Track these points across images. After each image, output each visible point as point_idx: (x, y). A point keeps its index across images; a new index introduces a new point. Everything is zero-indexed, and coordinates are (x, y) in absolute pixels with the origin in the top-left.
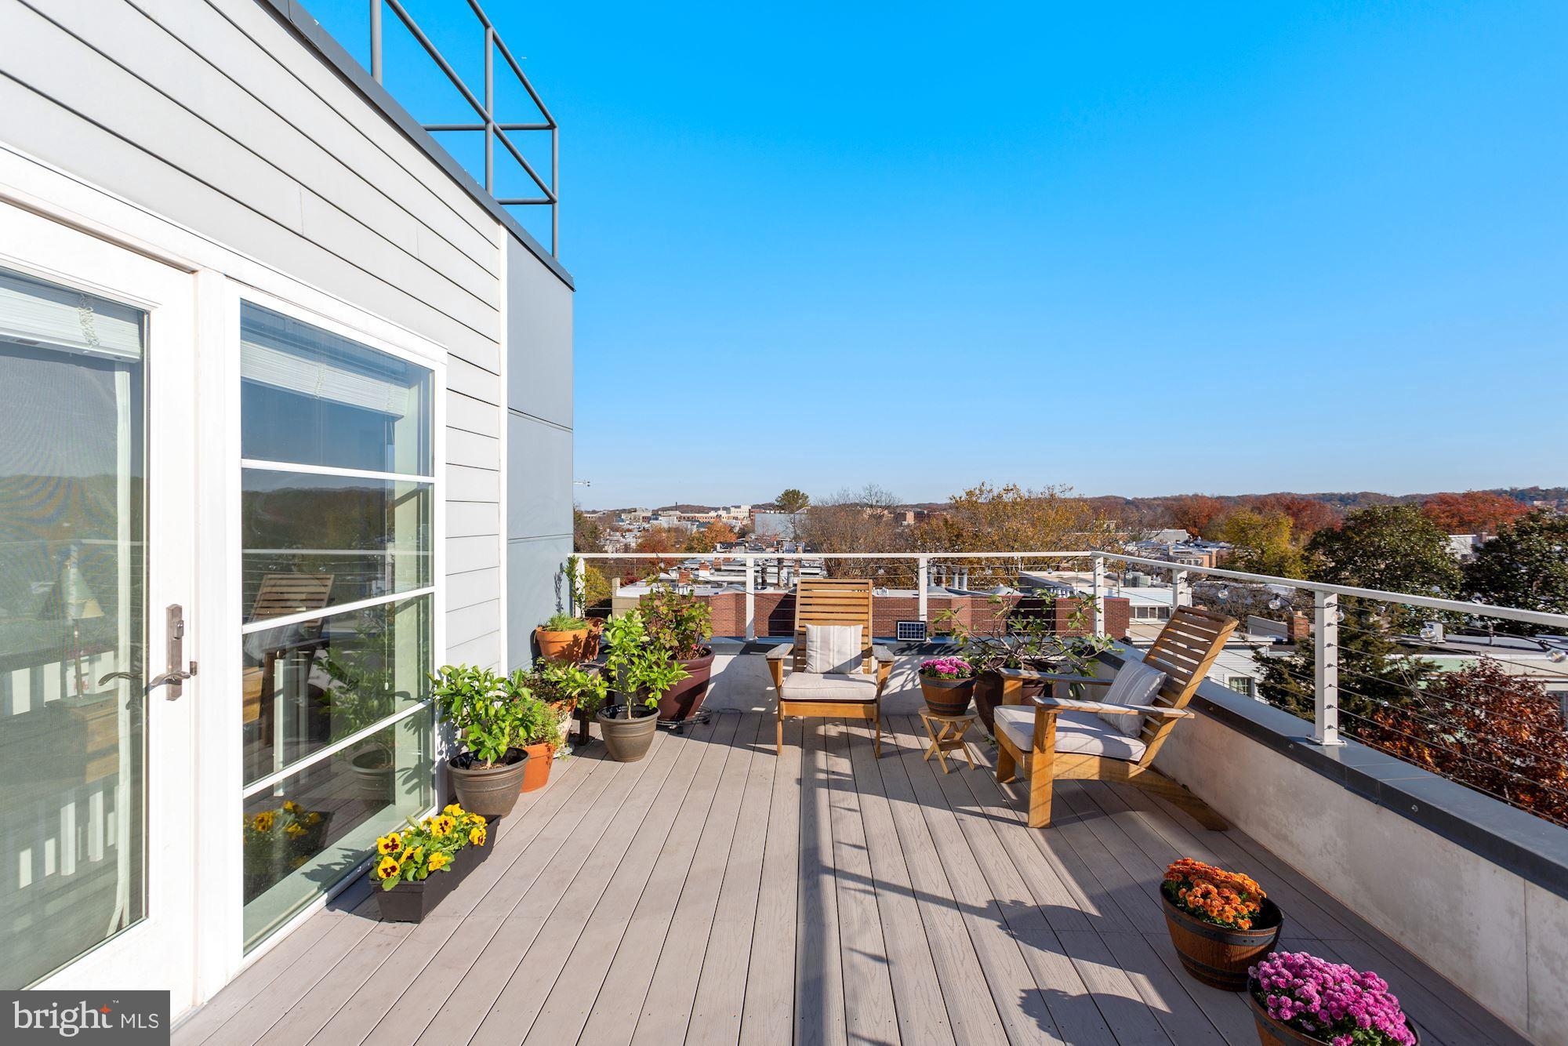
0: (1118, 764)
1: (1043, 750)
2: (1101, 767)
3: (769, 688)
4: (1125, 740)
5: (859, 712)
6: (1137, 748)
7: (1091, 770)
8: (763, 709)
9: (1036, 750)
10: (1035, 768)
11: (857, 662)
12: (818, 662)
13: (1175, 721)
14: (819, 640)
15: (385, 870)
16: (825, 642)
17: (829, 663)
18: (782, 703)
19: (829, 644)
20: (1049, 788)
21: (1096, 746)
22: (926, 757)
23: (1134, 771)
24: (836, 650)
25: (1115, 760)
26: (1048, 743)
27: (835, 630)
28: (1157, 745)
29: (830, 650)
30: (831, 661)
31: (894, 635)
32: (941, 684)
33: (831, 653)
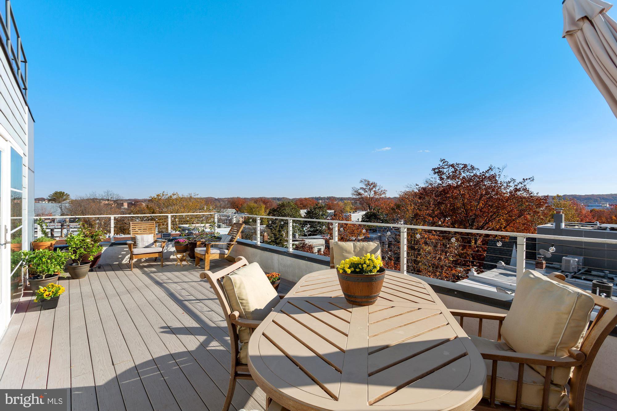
0: (223, 255)
1: (208, 254)
2: (219, 256)
3: (120, 256)
4: (224, 250)
5: (157, 255)
6: (226, 251)
7: (217, 257)
8: (118, 263)
9: (206, 254)
10: (206, 258)
11: (153, 244)
12: (141, 245)
13: (233, 245)
14: (140, 239)
15: (46, 295)
16: (142, 239)
17: (144, 245)
18: (133, 255)
19: (144, 240)
20: (209, 262)
21: (218, 252)
22: (176, 265)
23: (226, 256)
24: (146, 241)
25: (222, 254)
26: (209, 252)
27: (145, 236)
28: (230, 250)
29: (144, 241)
30: (145, 244)
31: (160, 237)
32: (181, 245)
33: (145, 242)
